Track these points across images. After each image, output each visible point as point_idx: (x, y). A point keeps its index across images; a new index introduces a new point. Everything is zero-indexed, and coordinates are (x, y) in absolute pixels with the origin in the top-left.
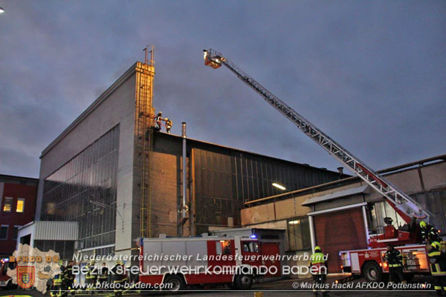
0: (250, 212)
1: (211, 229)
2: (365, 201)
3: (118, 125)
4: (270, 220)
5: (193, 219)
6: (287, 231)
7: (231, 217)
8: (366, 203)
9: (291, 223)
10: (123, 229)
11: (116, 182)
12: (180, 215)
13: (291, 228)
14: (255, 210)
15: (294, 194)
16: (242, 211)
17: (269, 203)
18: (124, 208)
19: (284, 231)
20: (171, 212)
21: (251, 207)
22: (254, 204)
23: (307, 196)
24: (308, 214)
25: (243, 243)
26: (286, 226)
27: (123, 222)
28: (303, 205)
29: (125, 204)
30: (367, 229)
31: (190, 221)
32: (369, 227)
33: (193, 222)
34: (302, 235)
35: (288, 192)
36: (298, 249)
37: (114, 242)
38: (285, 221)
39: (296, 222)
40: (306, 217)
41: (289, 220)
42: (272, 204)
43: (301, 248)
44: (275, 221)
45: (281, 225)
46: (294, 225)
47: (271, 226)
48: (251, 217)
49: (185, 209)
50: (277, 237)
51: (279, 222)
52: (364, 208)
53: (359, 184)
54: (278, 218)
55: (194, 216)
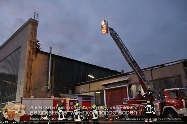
0: (79, 87)
1: (61, 95)
2: (128, 84)
3: (21, 46)
4: (88, 91)
5: (53, 90)
6: (94, 97)
7: (70, 89)
8: (128, 85)
9: (96, 93)
10: (19, 94)
11: (18, 72)
12: (47, 88)
13: (96, 95)
14: (81, 87)
15: (98, 80)
16: (76, 87)
17: (87, 84)
18: (20, 84)
19: (93, 96)
20: (43, 87)
21: (80, 85)
22: (81, 84)
23: (103, 81)
24: (103, 89)
25: (70, 101)
26: (94, 94)
27: (19, 91)
28: (102, 85)
29: (21, 83)
30: (128, 96)
31: (51, 91)
32: (129, 95)
33: (52, 91)
34: (101, 98)
35: (95, 79)
36: (99, 104)
37: (15, 100)
38: (94, 92)
39: (99, 93)
40: (103, 90)
41: (95, 91)
42: (89, 84)
43: (100, 104)
44: (90, 92)
45: (92, 94)
46: (97, 94)
47: (88, 94)
48: (80, 90)
49: (49, 85)
50: (90, 99)
51: (91, 93)
52: (127, 87)
53: (126, 76)
54: (91, 91)
55: (53, 89)
